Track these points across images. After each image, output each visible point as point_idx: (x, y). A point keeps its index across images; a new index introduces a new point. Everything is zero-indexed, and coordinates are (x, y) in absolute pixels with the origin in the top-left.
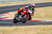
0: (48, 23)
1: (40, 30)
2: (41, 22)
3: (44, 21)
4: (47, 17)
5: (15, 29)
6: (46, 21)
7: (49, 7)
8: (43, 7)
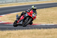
0: (44, 27)
1: (35, 34)
2: (36, 26)
3: (39, 25)
4: (43, 20)
5: (8, 34)
6: (42, 25)
7: (45, 9)
8: (39, 9)
